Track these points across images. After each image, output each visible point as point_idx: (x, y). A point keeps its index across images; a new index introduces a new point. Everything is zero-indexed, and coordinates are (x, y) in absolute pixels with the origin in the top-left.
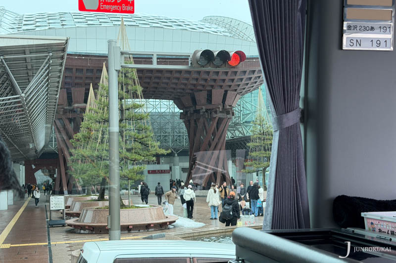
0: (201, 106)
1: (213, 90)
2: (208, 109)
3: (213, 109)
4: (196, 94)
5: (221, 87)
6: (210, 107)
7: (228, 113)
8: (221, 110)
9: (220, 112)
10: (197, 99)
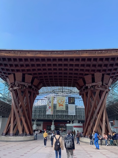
0: (89, 84)
1: (95, 73)
2: (93, 86)
3: (96, 85)
4: (85, 77)
5: (99, 71)
6: (94, 84)
7: (106, 88)
8: (101, 85)
9: (101, 87)
10: (86, 80)
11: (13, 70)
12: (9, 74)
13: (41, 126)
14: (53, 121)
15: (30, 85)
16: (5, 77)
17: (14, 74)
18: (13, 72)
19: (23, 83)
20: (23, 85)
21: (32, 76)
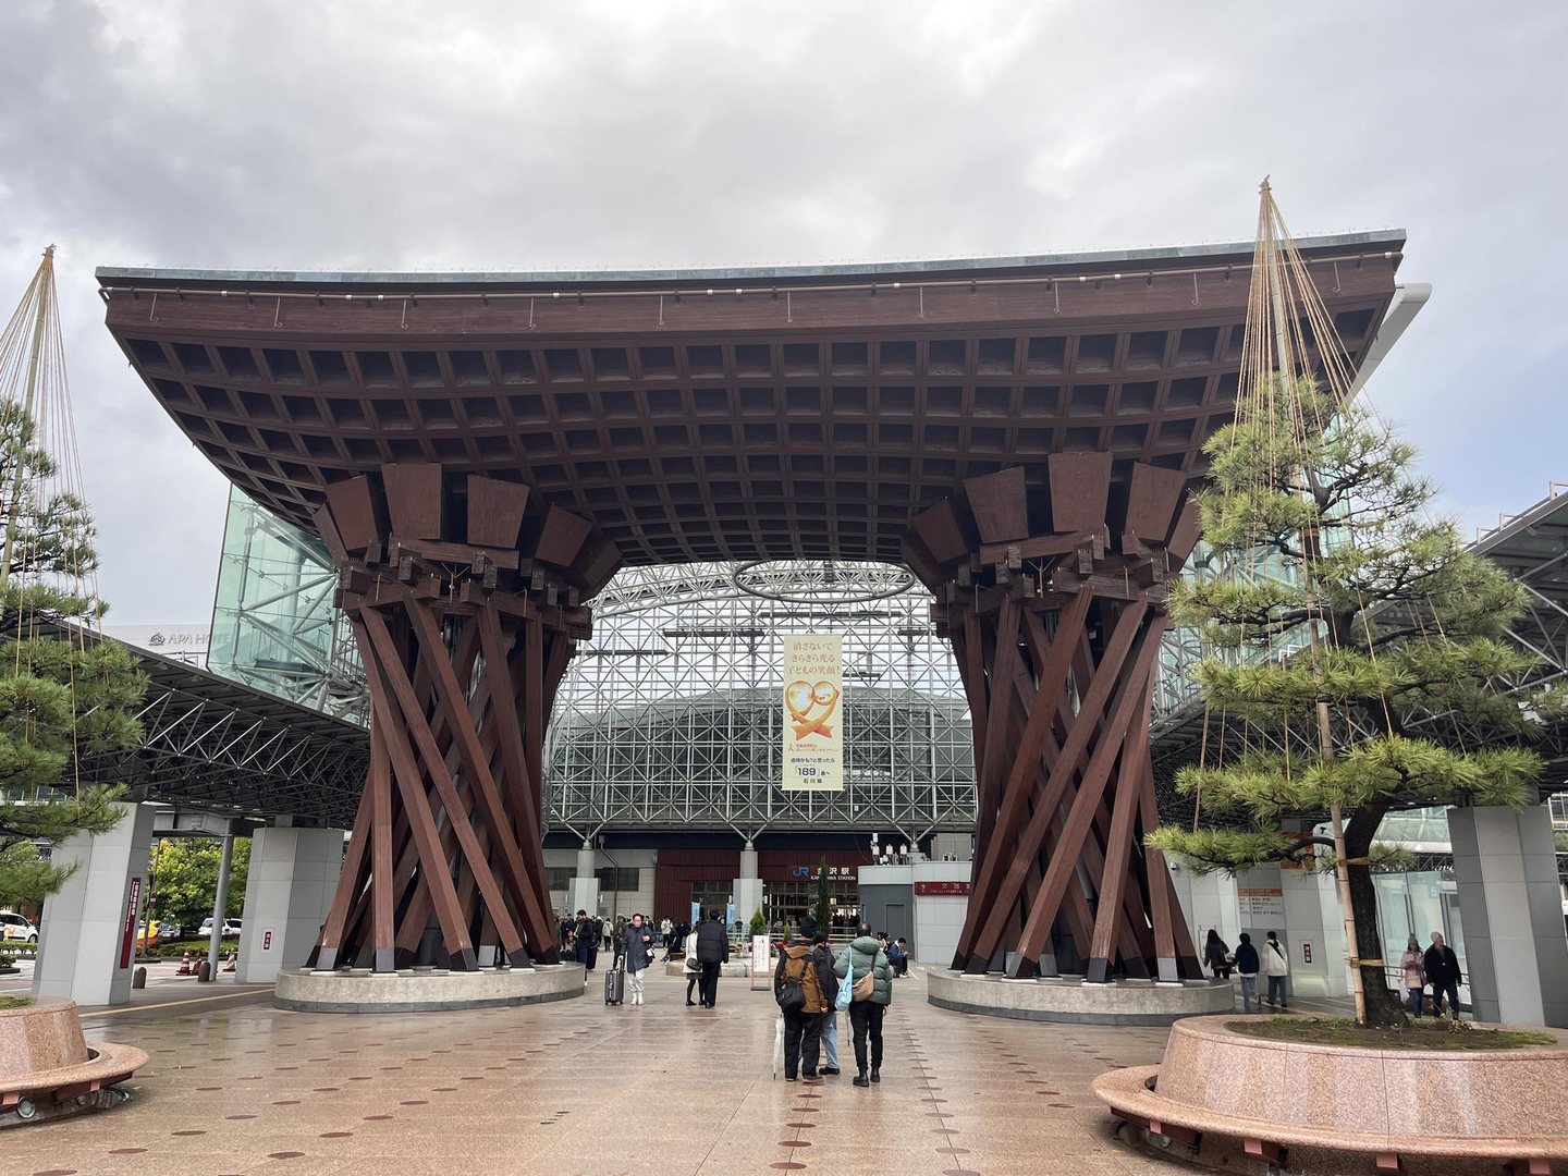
0: (1000, 550)
1: (1052, 458)
2: (1037, 561)
3: (1060, 558)
4: (975, 487)
5: (1088, 437)
6: (1044, 547)
7: (1145, 579)
8: (1099, 555)
9: (1099, 568)
10: (981, 513)
11: (358, 446)
12: (332, 475)
13: (637, 890)
14: (749, 845)
15: (512, 561)
16: (301, 500)
17: (376, 480)
18: (369, 462)
19: (453, 552)
20: (451, 565)
21: (527, 489)
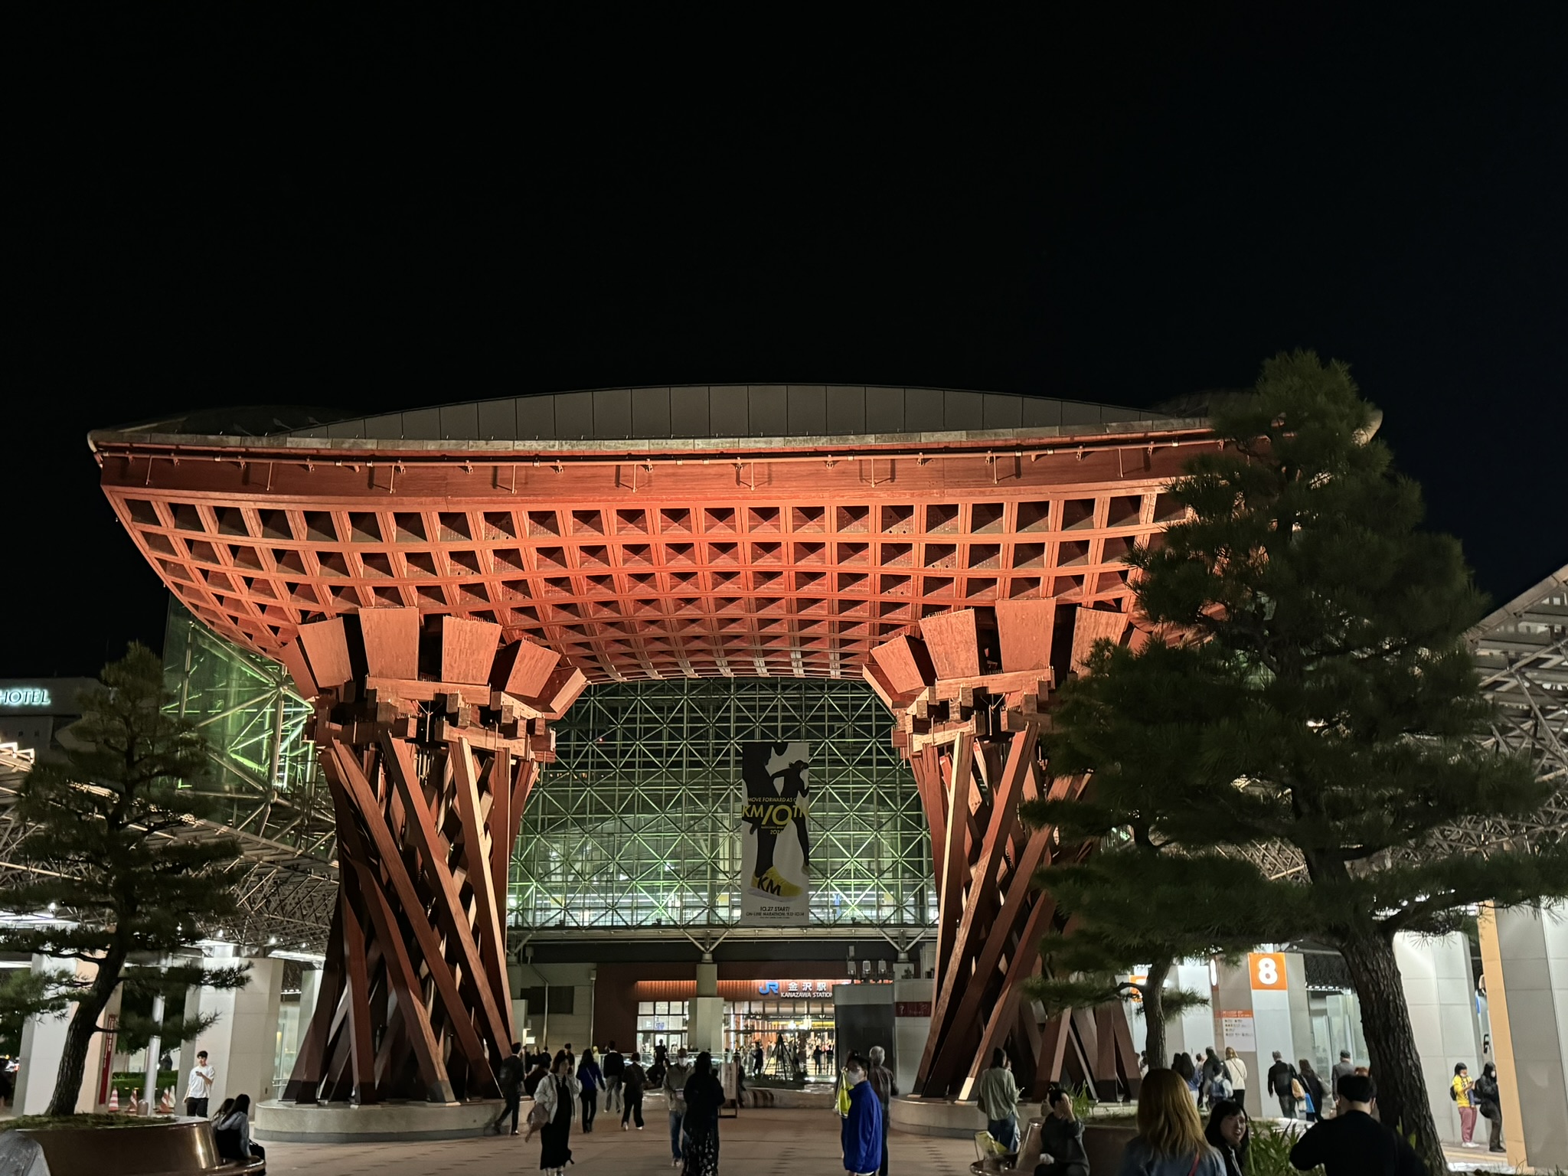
1: (998, 603)
4: (928, 626)
6: (995, 683)
10: (934, 651)
13: (570, 1011)
14: (708, 956)
15: (485, 699)
17: (352, 624)
18: (347, 606)
19: (427, 689)
21: (499, 628)
